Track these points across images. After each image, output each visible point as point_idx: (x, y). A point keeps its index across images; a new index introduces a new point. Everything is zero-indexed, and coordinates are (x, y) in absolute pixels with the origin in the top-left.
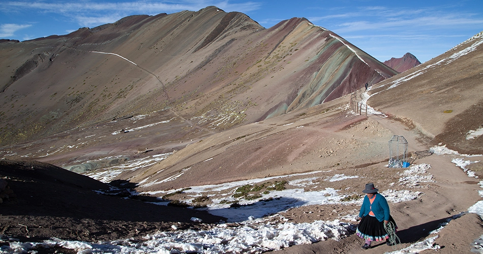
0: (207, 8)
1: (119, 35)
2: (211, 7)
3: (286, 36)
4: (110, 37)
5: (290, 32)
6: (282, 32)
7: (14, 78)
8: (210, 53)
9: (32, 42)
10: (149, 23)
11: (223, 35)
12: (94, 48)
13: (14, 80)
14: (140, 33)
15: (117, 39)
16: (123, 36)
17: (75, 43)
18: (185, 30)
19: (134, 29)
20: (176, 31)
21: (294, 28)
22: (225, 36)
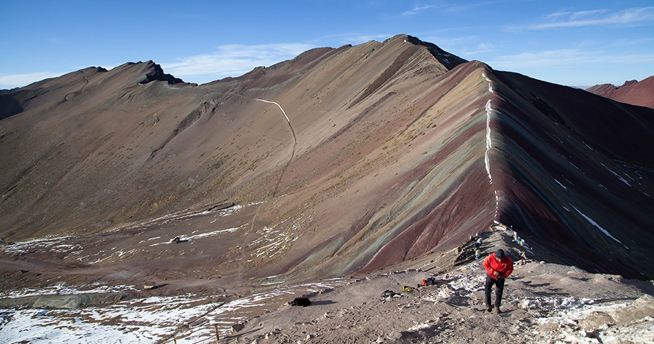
0: (394, 38)
1: (290, 77)
2: (400, 35)
3: (442, 96)
4: (279, 80)
5: (450, 90)
6: (444, 87)
7: (176, 132)
8: (357, 114)
9: (206, 86)
10: (326, 59)
11: (389, 83)
12: (258, 95)
13: (176, 134)
14: (312, 74)
15: (286, 82)
16: (295, 77)
17: (244, 88)
18: (358, 71)
19: (308, 69)
20: (348, 73)
21: (459, 82)
22: (390, 86)
